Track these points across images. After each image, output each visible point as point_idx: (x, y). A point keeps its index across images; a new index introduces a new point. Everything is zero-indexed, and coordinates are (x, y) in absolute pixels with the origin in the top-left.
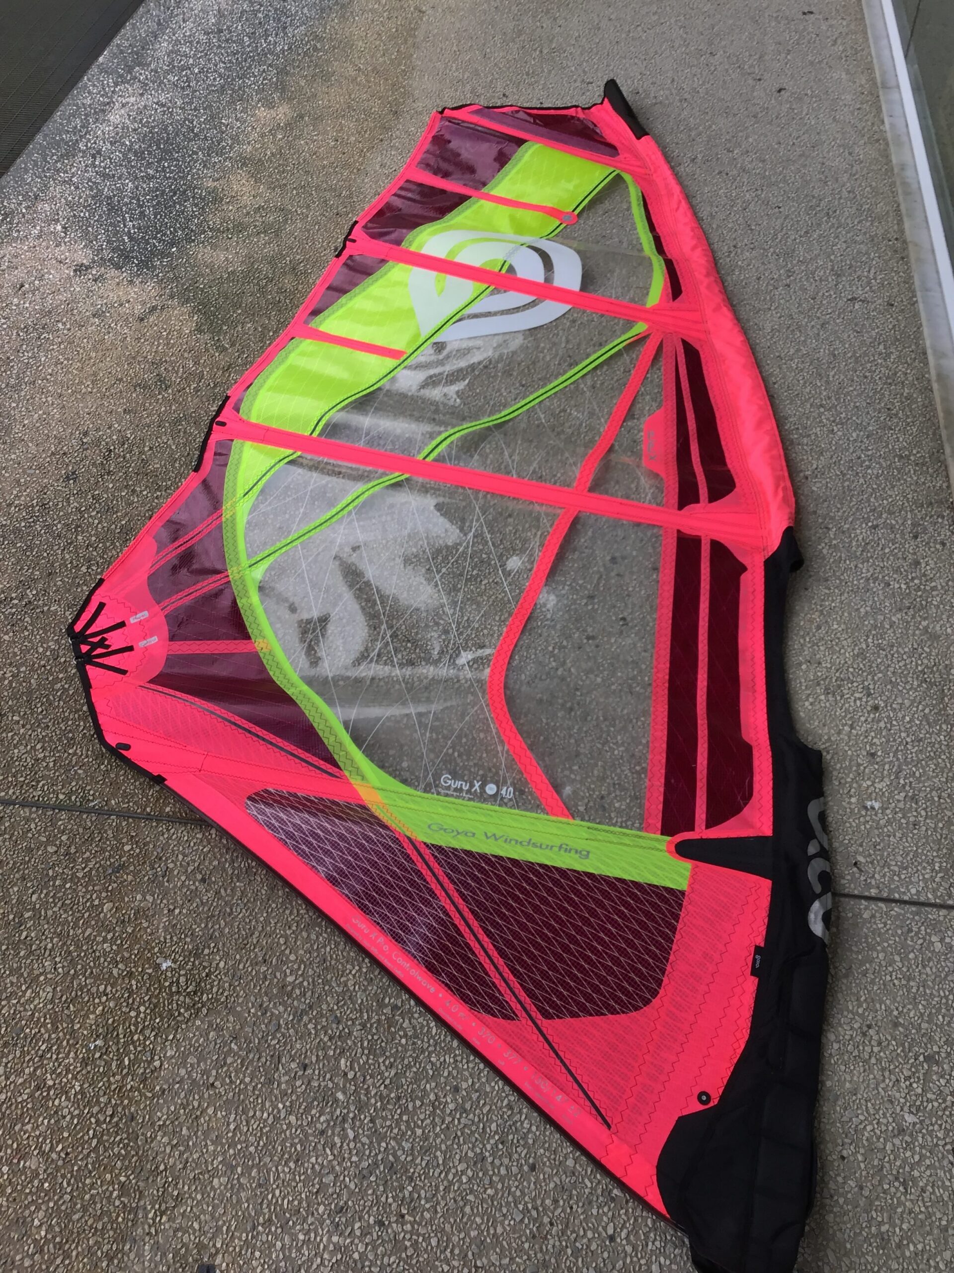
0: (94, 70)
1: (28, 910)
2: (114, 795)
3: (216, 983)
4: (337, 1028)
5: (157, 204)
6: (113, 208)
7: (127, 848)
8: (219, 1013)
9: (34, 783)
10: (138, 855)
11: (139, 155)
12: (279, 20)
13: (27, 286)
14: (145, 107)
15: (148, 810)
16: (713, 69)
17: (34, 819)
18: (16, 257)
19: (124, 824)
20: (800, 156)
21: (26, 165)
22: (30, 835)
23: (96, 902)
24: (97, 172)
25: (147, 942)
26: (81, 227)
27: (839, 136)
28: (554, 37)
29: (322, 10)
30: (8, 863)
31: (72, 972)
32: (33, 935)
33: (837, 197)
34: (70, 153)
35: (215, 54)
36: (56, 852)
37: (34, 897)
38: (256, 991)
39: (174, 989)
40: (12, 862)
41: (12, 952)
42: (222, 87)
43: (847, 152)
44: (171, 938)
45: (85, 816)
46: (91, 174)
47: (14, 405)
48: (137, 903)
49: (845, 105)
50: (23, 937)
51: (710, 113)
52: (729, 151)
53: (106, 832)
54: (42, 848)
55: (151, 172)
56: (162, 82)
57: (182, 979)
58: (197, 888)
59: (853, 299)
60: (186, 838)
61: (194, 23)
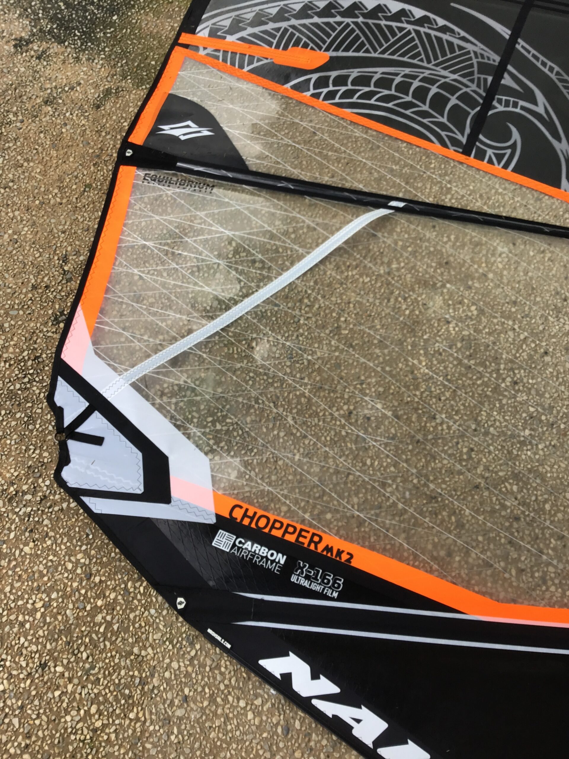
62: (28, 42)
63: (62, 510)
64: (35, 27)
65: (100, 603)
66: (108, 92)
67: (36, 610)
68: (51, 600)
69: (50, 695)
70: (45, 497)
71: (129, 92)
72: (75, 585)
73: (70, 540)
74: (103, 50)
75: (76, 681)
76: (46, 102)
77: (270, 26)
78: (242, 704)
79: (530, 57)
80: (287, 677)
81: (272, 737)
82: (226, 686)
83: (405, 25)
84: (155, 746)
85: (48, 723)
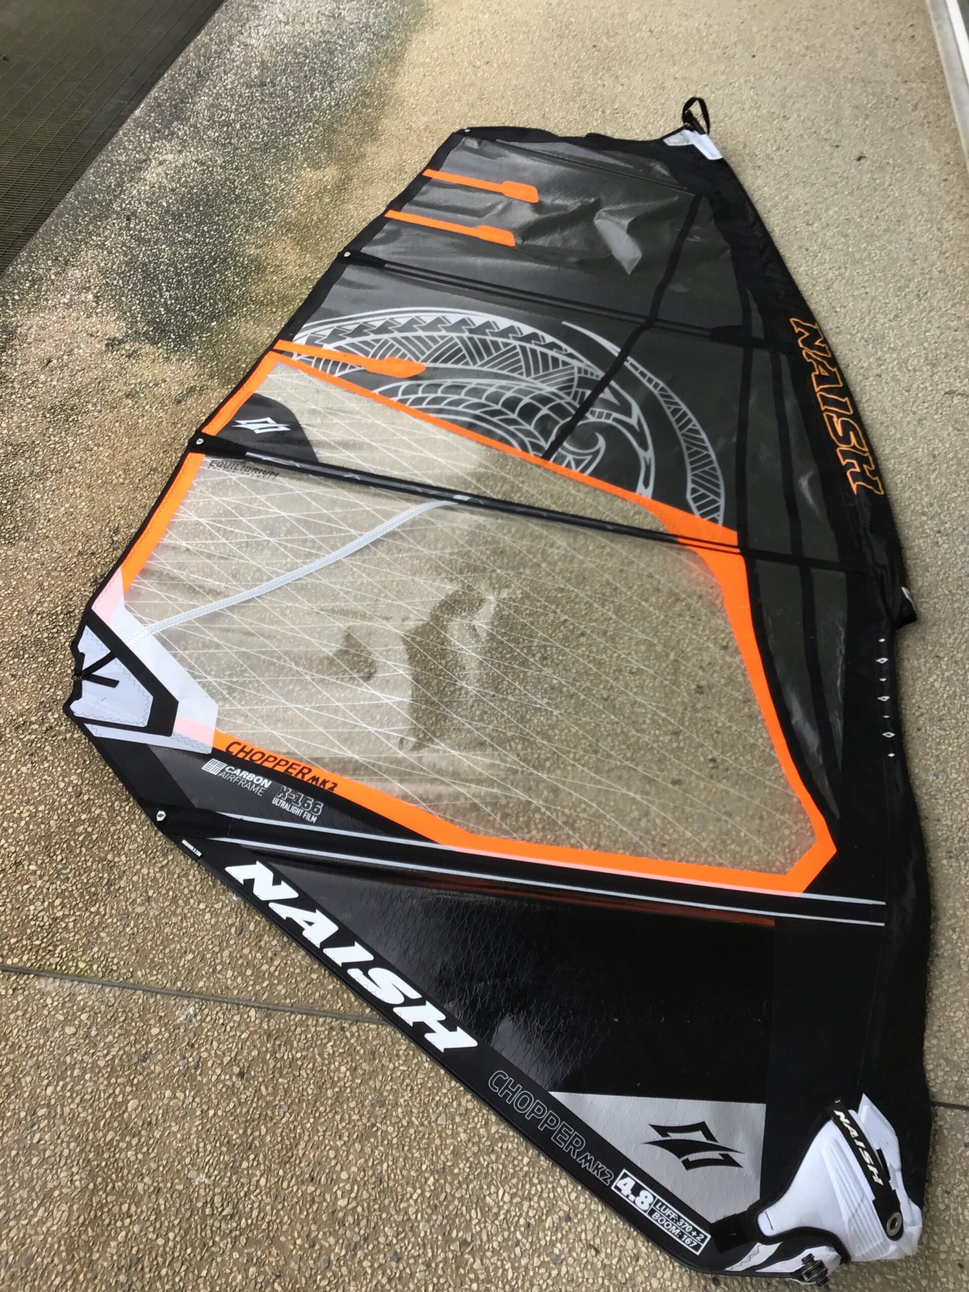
0: (130, 123)
1: (42, 1107)
2: (141, 965)
3: (256, 1205)
4: (397, 1267)
5: (196, 272)
6: (149, 275)
7: (155, 1031)
8: (258, 1243)
9: (50, 948)
10: (167, 1040)
11: (177, 217)
12: (325, 73)
13: (55, 361)
14: (183, 165)
15: (179, 984)
16: (787, 133)
17: (49, 993)
18: (44, 328)
19: (152, 1001)
20: (886, 231)
21: (56, 226)
22: (45, 1012)
23: (120, 1099)
24: (132, 236)
25: (178, 1151)
26: (113, 297)
27: (925, 210)
28: (617, 96)
29: (371, 63)
30: (20, 1047)
31: (91, 1186)
32: (47, 1137)
33: (928, 277)
34: (104, 212)
35: (258, 109)
36: (75, 1034)
37: (50, 1090)
38: (303, 1217)
39: (208, 1211)
40: (24, 1045)
41: (23, 1159)
42: (266, 145)
43: (935, 228)
44: (205, 1145)
45: (107, 990)
46: (125, 237)
47: (38, 496)
48: (165, 1102)
49: (930, 176)
50: (35, 1141)
51: (786, 182)
52: (808, 224)
53: (131, 1010)
54: (59, 1029)
55: (189, 236)
56: (201, 138)
57: (217, 1199)
58: (234, 1084)
59: (951, 393)
60: (221, 1021)
61: (236, 74)
62: (121, 342)
63: (65, 739)
64: (131, 328)
65: (84, 817)
66: (192, 390)
67: (22, 819)
68: (37, 811)
69: (19, 888)
70: (51, 728)
71: (214, 390)
72: (64, 800)
73: (67, 763)
74: (196, 352)
75: (46, 878)
76: (127, 396)
77: (371, 337)
78: (202, 906)
79: (637, 374)
80: (250, 883)
81: (224, 935)
82: (191, 891)
83: (511, 341)
84: (109, 934)
85: (12, 910)
